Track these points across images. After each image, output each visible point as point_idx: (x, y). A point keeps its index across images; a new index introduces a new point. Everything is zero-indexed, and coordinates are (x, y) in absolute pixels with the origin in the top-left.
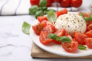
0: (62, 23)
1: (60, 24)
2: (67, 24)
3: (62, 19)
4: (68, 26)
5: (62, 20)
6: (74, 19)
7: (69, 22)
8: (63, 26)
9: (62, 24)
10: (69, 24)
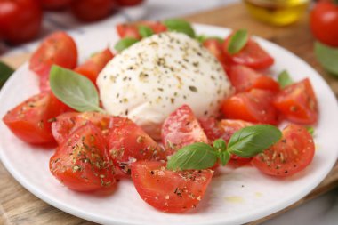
0: (161, 90)
1: (153, 96)
2: (181, 83)
3: (146, 75)
4: (192, 89)
5: (147, 79)
6: (183, 53)
7: (179, 71)
8: (172, 101)
9: (163, 95)
10: (188, 82)
